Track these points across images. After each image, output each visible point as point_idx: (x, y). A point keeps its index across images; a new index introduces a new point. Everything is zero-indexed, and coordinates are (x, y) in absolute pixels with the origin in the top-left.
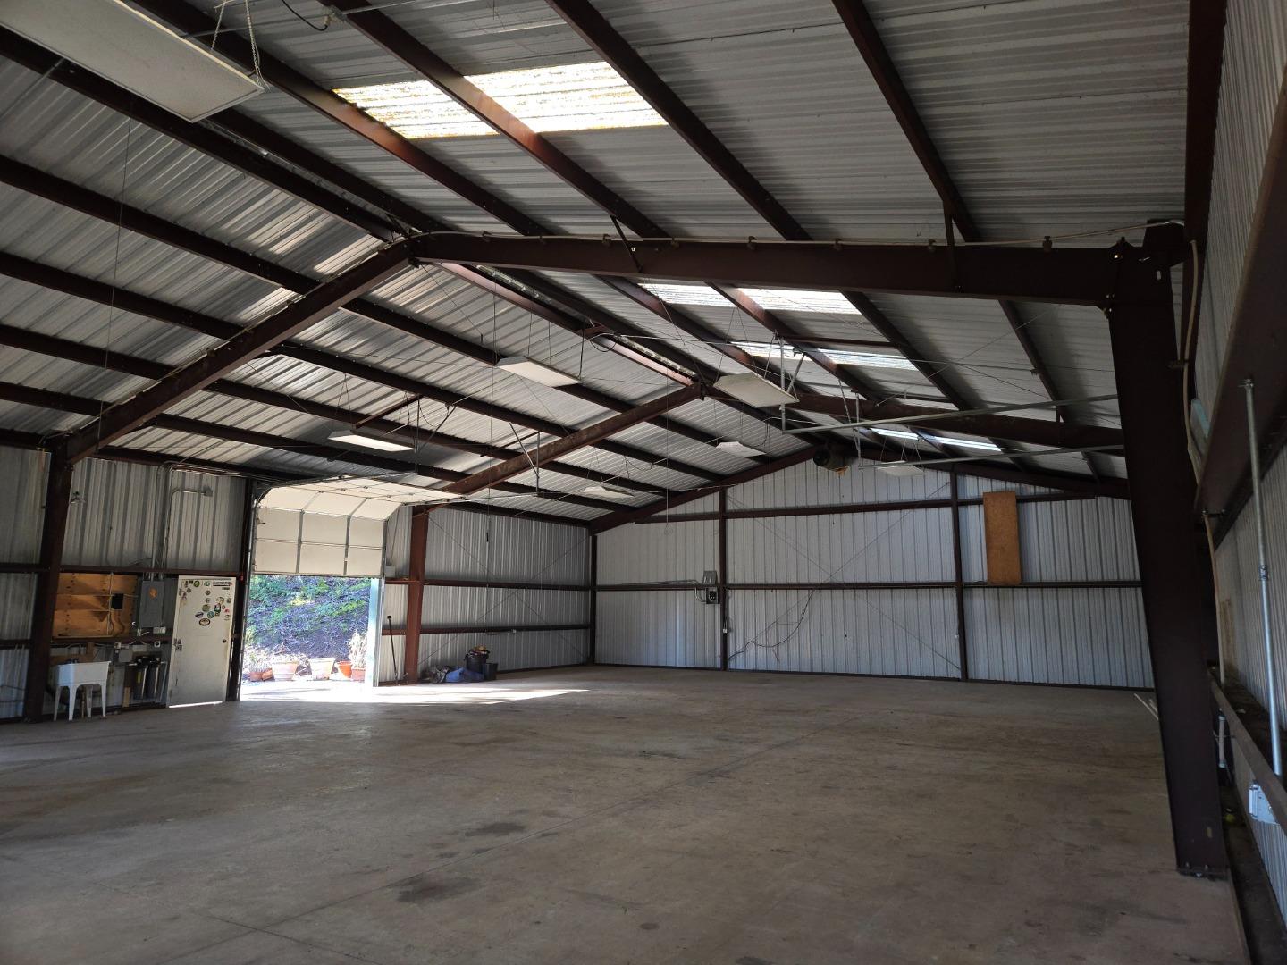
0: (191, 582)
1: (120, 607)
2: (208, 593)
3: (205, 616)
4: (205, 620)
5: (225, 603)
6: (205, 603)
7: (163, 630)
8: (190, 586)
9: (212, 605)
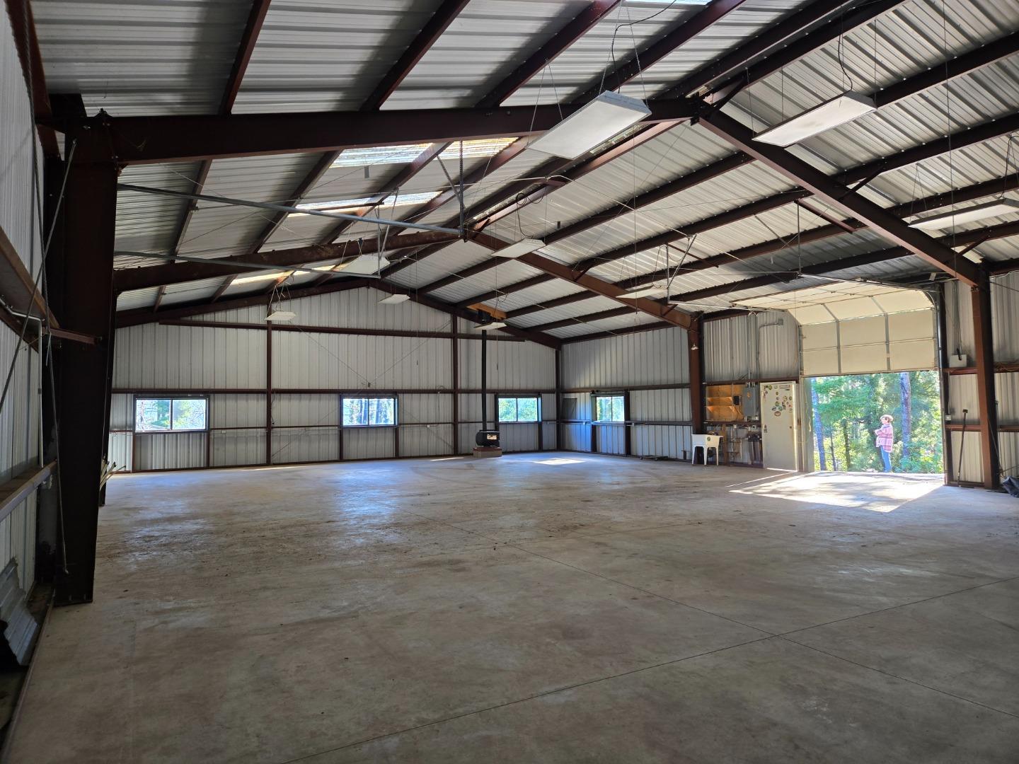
0: (767, 387)
1: (738, 404)
2: (777, 394)
3: (777, 410)
4: (777, 412)
5: (788, 401)
6: (776, 401)
7: (757, 418)
8: (767, 389)
9: (780, 401)
